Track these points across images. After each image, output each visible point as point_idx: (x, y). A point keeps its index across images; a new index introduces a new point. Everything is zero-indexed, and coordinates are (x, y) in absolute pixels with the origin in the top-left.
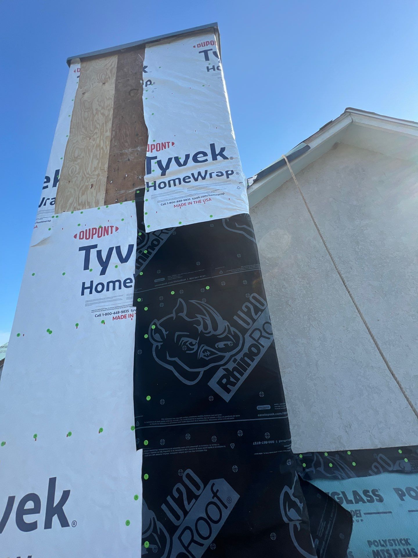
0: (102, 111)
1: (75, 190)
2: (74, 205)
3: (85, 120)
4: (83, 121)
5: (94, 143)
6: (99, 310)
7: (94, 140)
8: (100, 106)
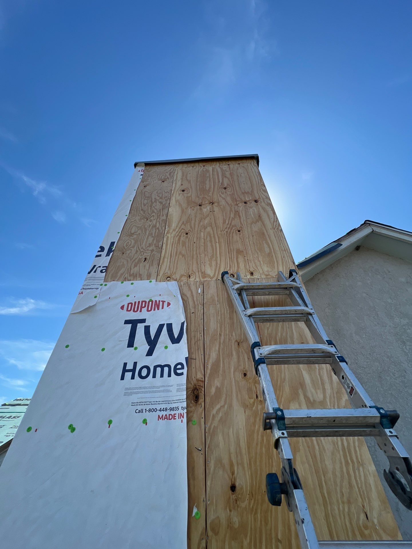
0: (160, 200)
1: (128, 261)
2: (125, 275)
3: (145, 205)
4: (143, 206)
5: (150, 223)
6: (140, 403)
7: (151, 221)
8: (158, 196)
